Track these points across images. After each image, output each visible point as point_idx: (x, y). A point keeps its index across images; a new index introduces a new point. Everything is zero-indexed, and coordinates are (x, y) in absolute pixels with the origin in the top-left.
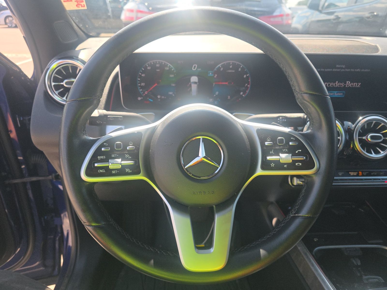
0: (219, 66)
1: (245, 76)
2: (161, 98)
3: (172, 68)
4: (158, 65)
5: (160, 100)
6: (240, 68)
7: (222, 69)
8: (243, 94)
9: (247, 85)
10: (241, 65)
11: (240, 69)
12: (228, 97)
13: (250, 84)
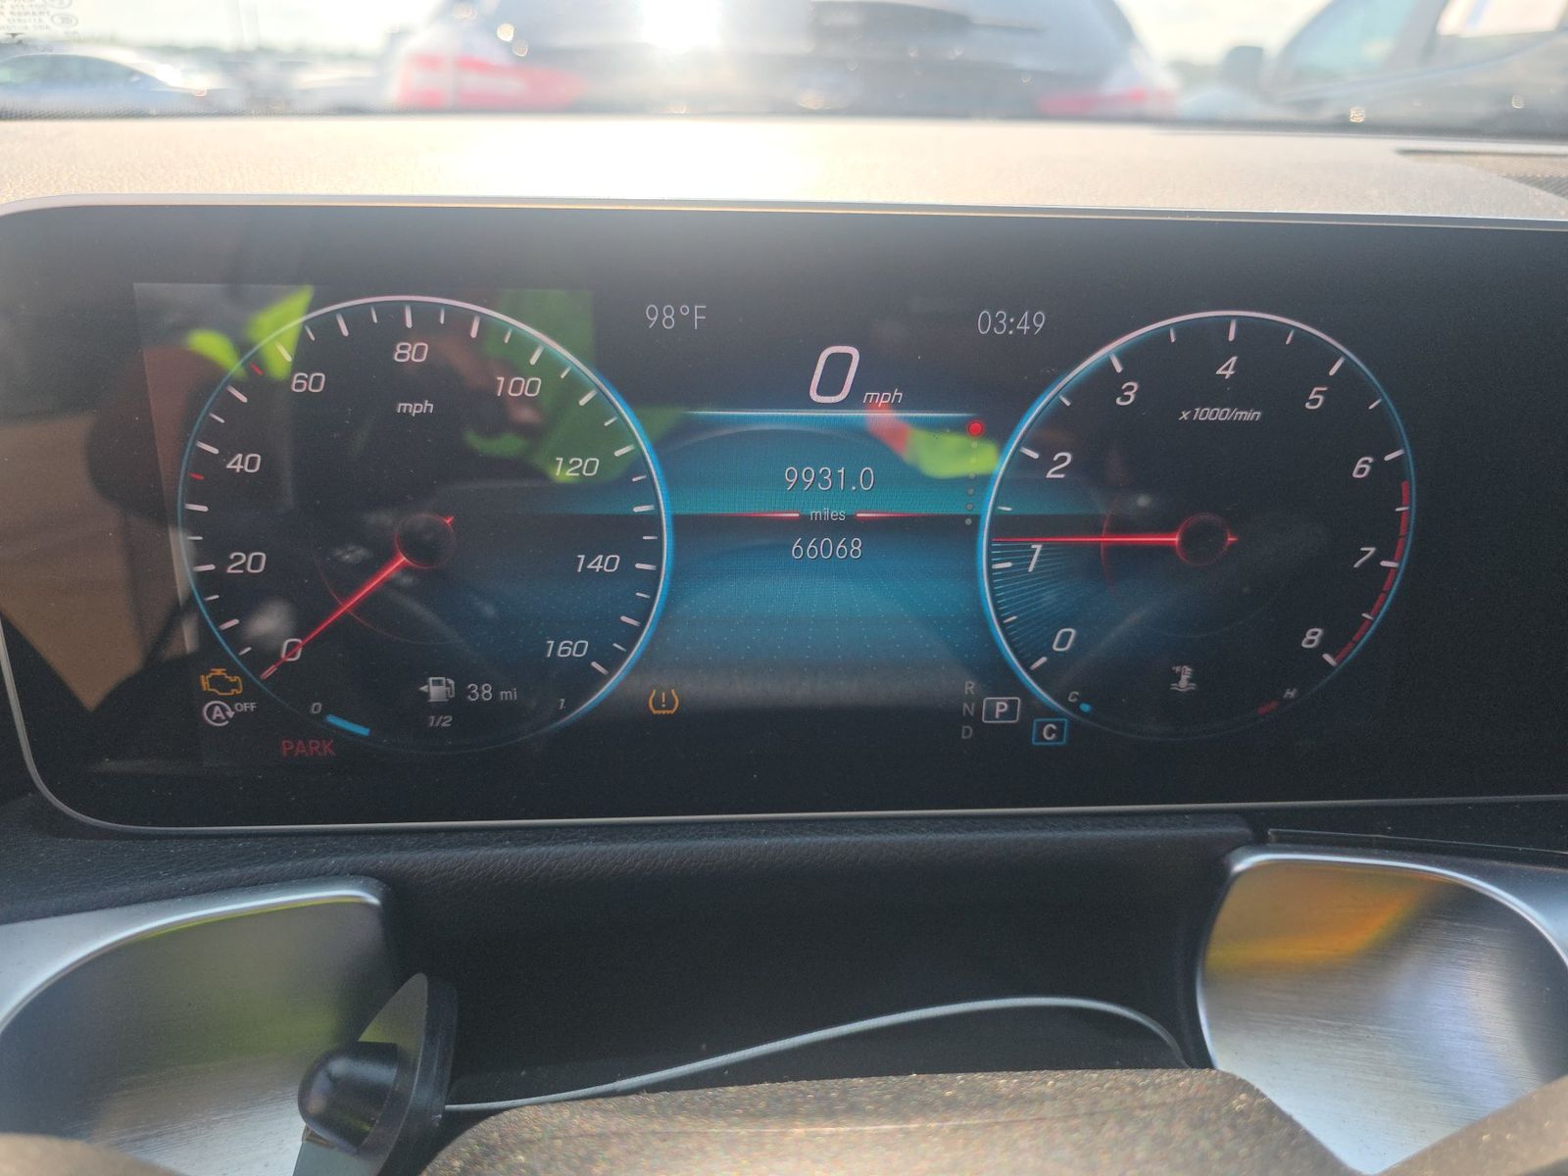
0: (1107, 365)
1: (1362, 467)
2: (455, 705)
3: (575, 385)
4: (408, 353)
5: (446, 721)
6: (1323, 379)
7: (1132, 390)
8: (1325, 645)
9: (1376, 558)
10: (1336, 355)
11: (1316, 398)
12: (1177, 678)
13: (1407, 543)
